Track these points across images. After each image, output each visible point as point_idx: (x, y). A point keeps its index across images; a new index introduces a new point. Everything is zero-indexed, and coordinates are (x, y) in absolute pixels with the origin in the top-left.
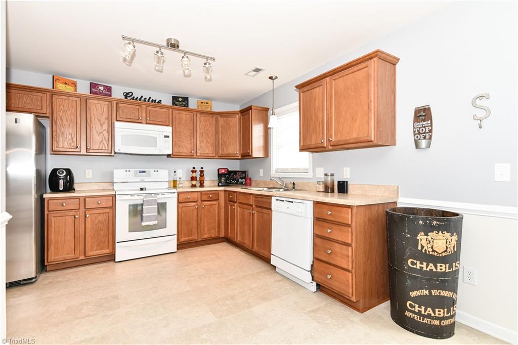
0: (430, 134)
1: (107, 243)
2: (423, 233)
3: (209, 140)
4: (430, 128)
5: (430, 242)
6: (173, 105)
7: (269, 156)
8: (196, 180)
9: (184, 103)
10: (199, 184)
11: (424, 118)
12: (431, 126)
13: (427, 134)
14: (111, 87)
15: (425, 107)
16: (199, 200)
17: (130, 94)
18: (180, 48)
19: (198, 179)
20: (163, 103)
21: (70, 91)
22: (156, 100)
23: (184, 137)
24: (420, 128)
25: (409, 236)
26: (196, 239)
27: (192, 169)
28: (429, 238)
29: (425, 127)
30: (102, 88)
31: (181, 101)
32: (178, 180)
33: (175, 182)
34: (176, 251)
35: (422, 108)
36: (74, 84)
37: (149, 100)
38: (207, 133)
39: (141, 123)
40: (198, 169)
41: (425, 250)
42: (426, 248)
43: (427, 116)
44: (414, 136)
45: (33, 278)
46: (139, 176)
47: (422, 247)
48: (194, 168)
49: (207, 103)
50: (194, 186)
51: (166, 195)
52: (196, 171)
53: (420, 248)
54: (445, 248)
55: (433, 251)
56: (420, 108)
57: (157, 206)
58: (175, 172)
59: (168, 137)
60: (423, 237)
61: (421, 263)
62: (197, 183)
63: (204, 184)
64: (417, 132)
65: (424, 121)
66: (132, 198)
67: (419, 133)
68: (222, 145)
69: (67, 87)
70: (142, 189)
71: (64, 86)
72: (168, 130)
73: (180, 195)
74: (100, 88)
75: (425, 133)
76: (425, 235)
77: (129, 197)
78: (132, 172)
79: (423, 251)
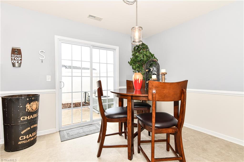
0: (21, 61)
2: (28, 104)
4: (21, 58)
5: (31, 106)
11: (17, 53)
12: (21, 57)
13: (19, 61)
15: (18, 48)
24: (15, 57)
25: (22, 107)
28: (31, 105)
29: (18, 57)
35: (17, 48)
41: (29, 111)
42: (29, 109)
43: (19, 53)
44: (12, 61)
47: (28, 109)
53: (27, 111)
54: (36, 107)
55: (32, 110)
56: (16, 48)
60: (28, 105)
61: (27, 117)
64: (13, 59)
65: (17, 54)
67: (15, 60)
75: (18, 60)
76: (29, 104)
79: (28, 111)
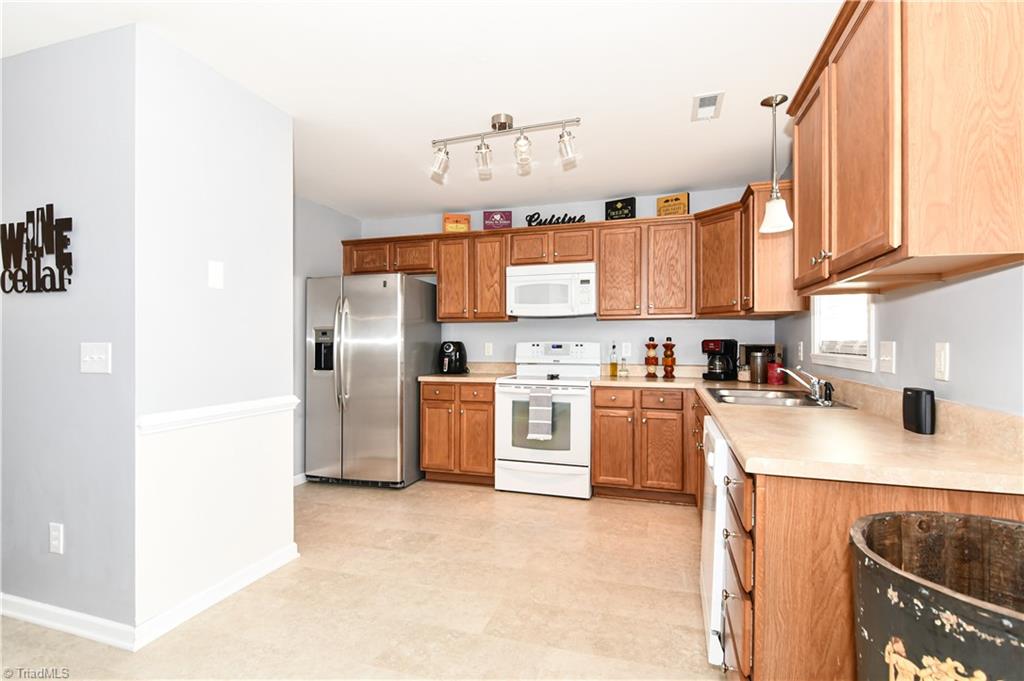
1: (485, 456)
3: (675, 279)
6: (607, 219)
7: (812, 308)
8: (657, 364)
9: (626, 211)
10: (663, 373)
14: (510, 212)
16: (638, 405)
17: (536, 216)
18: (515, 126)
19: (660, 362)
20: (588, 220)
21: (462, 231)
22: (575, 217)
23: (620, 278)
25: (866, 634)
26: (631, 483)
27: (648, 342)
30: (497, 217)
31: (621, 208)
32: (620, 362)
33: (614, 366)
34: (588, 497)
36: (468, 220)
37: (564, 219)
38: (672, 265)
39: (546, 263)
40: (660, 340)
45: (397, 483)
46: (552, 354)
48: (652, 339)
49: (677, 199)
50: (652, 376)
51: (570, 391)
52: (655, 347)
57: (551, 408)
58: (614, 347)
59: (588, 282)
60: (900, 660)
62: (660, 372)
63: (674, 373)
66: (518, 390)
68: (704, 287)
69: (460, 225)
70: (552, 377)
71: (454, 225)
72: (588, 270)
73: (598, 393)
74: (495, 217)
77: (512, 389)
78: (541, 348)
